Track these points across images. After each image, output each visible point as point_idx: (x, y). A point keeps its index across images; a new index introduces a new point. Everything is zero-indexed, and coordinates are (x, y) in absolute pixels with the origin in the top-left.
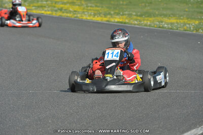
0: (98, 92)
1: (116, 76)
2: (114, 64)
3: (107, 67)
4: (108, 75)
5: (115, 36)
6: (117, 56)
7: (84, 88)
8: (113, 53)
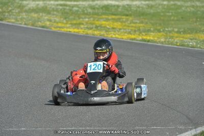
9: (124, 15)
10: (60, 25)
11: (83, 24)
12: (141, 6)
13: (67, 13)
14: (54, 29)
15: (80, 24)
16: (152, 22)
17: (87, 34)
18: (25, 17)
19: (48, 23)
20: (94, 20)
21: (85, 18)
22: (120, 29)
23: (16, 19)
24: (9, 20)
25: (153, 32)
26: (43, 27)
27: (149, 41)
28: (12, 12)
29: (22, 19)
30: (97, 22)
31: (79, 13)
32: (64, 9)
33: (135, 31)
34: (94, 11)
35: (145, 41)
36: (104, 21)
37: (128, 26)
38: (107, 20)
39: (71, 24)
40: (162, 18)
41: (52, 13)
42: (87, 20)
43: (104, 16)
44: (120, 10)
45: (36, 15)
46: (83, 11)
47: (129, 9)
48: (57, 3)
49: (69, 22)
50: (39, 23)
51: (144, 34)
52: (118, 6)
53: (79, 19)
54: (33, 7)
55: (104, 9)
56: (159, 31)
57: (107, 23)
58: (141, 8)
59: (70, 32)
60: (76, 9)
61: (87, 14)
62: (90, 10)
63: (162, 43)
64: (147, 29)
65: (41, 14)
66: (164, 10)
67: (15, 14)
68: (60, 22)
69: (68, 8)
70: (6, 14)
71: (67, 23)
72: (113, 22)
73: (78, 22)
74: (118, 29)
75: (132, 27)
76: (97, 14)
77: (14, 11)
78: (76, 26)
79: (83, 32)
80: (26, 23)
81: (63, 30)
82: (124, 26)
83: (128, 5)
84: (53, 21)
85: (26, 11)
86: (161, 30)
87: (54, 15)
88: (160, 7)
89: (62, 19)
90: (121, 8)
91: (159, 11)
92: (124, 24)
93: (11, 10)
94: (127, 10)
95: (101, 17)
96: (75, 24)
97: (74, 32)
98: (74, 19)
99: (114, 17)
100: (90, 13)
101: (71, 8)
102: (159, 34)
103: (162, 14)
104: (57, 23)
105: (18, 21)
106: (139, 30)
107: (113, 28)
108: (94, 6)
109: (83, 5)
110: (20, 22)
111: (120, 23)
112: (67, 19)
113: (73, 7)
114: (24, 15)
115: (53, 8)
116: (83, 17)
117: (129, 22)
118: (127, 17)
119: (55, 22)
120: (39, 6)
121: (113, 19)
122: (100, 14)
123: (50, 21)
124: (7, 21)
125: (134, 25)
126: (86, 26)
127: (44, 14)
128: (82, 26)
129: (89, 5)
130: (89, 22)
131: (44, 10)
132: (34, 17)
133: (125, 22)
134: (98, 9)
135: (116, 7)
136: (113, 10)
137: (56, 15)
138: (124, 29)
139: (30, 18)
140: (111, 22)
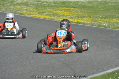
9: (72, 8)
10: (32, 13)
11: (46, 12)
12: (84, 2)
13: (39, 6)
14: (26, 15)
15: (44, 12)
16: (88, 11)
17: (45, 18)
18: (12, 8)
19: (24, 12)
20: (53, 10)
21: (48, 9)
22: (67, 16)
23: (6, 9)
24: (2, 10)
25: (86, 18)
26: (20, 14)
27: (80, 23)
28: (5, 5)
29: (10, 9)
30: (54, 11)
32: (38, 3)
33: (76, 17)
34: (55, 5)
35: (78, 23)
36: (60, 11)
37: (73, 14)
38: (62, 10)
39: (38, 12)
40: (95, 9)
41: (29, 6)
42: (49, 10)
43: (60, 8)
44: (71, 4)
45: (19, 7)
46: (49, 5)
47: (77, 4)
49: (38, 11)
50: (19, 11)
51: (80, 18)
53: (45, 9)
54: (19, 2)
55: (62, 3)
56: (90, 17)
57: (61, 12)
58: (84, 4)
59: (35, 17)
60: (46, 3)
62: (53, 4)
63: (88, 24)
64: (83, 16)
65: (22, 6)
66: (97, 5)
67: (7, 6)
68: (32, 11)
69: (40, 3)
70: (2, 6)
71: (36, 12)
72: (64, 11)
73: (43, 11)
75: (75, 14)
76: (57, 7)
77: (7, 4)
78: (41, 13)
79: (43, 17)
80: (12, 11)
81: (31, 16)
82: (70, 14)
83: (77, 1)
84: (28, 10)
85: (14, 5)
86: (92, 16)
87: (30, 7)
88: (96, 3)
89: (34, 9)
90: (72, 3)
91: (94, 5)
92: (70, 13)
93: (5, 4)
94: (76, 4)
96: (41, 12)
97: (38, 17)
98: (42, 9)
99: (66, 8)
100: (52, 6)
101: (42, 3)
102: (89, 19)
103: (95, 7)
104: (31, 11)
105: (7, 10)
106: (79, 16)
107: (63, 15)
108: (56, 2)
110: (8, 11)
111: (68, 12)
112: (37, 10)
113: (43, 2)
116: (47, 8)
117: (74, 12)
118: (74, 9)
120: (23, 2)
121: (65, 10)
122: (58, 6)
123: (26, 10)
125: (77, 13)
126: (47, 14)
127: (24, 7)
128: (45, 14)
129: (53, 1)
130: (50, 11)
131: (26, 4)
132: (18, 8)
133: (71, 11)
134: (58, 3)
135: (69, 3)
136: (67, 4)
137: (31, 7)
138: (69, 16)
139: (15, 8)
140: (63, 11)
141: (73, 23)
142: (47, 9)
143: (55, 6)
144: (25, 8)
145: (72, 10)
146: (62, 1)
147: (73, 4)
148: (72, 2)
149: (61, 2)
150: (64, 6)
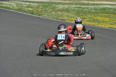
0: (56, 56)
1: (64, 48)
2: (63, 42)
3: (60, 43)
4: (60, 47)
5: (61, 28)
6: (64, 38)
7: (48, 54)
8: (61, 36)
9: (112, 14)
10: (73, 19)
11: (86, 18)
13: (79, 12)
14: (67, 21)
15: (85, 18)
18: (54, 14)
19: (66, 18)
24: (44, 16)
26: (62, 20)
29: (52, 15)
30: (95, 18)
31: (86, 12)
34: (96, 11)
36: (100, 17)
37: (113, 20)
38: (102, 16)
41: (70, 12)
42: (90, 16)
44: (111, 11)
45: (60, 13)
46: (89, 11)
48: (76, 6)
50: (61, 17)
52: (111, 8)
53: (85, 15)
54: (61, 8)
55: (102, 10)
57: (101, 18)
60: (86, 10)
61: (91, 13)
65: (64, 13)
67: (48, 12)
68: (73, 17)
69: (81, 9)
70: (43, 12)
73: (84, 17)
74: (106, 22)
75: (115, 20)
76: (97, 13)
77: (49, 10)
79: (84, 23)
80: (53, 17)
82: (110, 20)
84: (69, 16)
85: (56, 11)
89: (75, 15)
92: (111, 19)
93: (47, 10)
95: (99, 15)
98: (82, 15)
99: (106, 15)
100: (93, 12)
104: (72, 17)
105: (49, 16)
107: (103, 21)
108: (97, 8)
109: (91, 7)
111: (108, 18)
113: (84, 9)
114: (54, 13)
115: (73, 9)
117: (114, 18)
118: (114, 15)
119: (70, 17)
120: (65, 8)
121: (105, 16)
122: (99, 13)
123: (67, 16)
124: (42, 16)
126: (87, 20)
128: (85, 20)
129: (94, 8)
130: (90, 18)
131: (67, 10)
134: (98, 10)
135: (109, 9)
136: (107, 11)
137: (72, 13)
138: (109, 22)
139: (56, 14)
140: (103, 18)
141: (113, 28)
142: (87, 15)
143: (95, 13)
144: (66, 14)
145: (112, 16)
146: (103, 8)
147: (113, 10)
148: (112, 8)
149: (101, 8)
150: (104, 13)
